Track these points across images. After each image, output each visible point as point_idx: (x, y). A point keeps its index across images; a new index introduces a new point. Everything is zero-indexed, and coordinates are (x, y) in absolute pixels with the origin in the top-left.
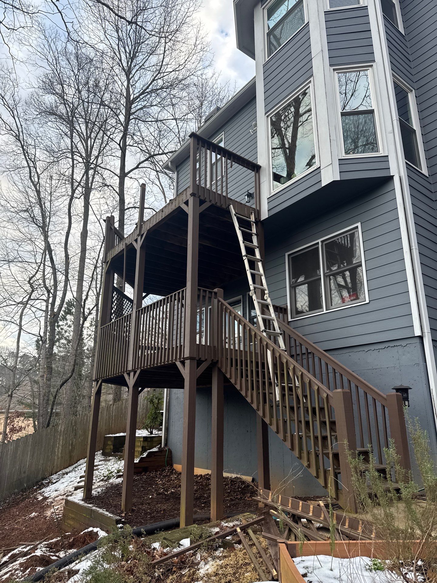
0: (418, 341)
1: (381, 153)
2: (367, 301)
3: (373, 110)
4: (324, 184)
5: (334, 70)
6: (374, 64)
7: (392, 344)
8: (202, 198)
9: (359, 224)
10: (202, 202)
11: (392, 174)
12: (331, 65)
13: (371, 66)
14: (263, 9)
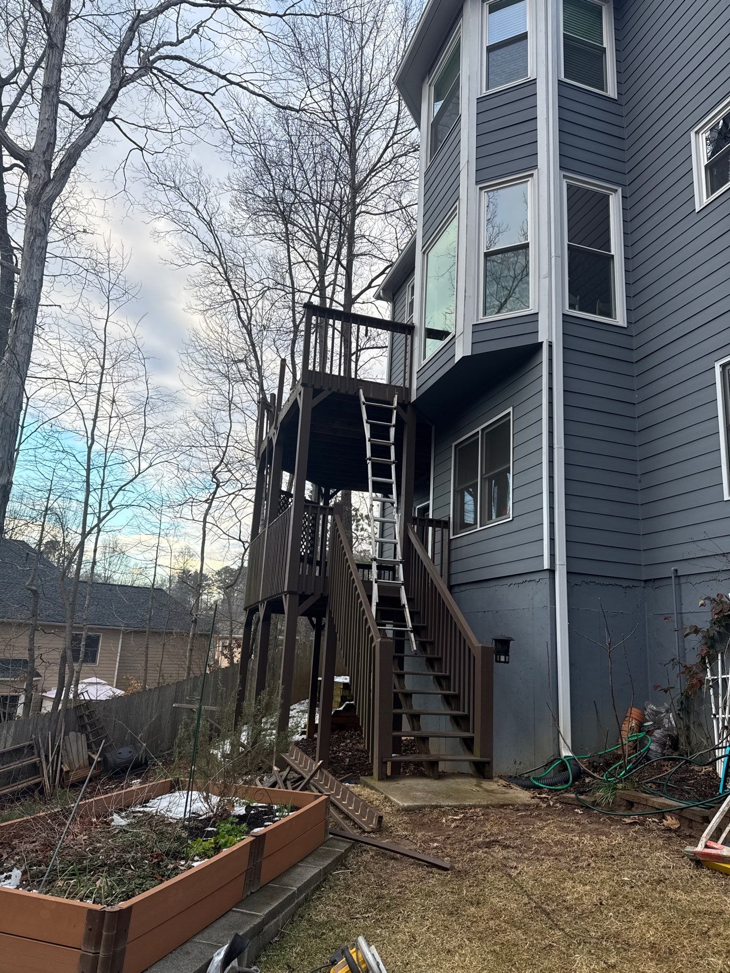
0: (547, 575)
1: (532, 309)
2: (511, 519)
3: (528, 244)
4: (457, 358)
5: (481, 189)
6: (535, 172)
7: (528, 578)
8: (317, 387)
9: (511, 409)
10: (316, 392)
11: (540, 341)
12: (477, 183)
13: (532, 175)
14: (430, 85)
